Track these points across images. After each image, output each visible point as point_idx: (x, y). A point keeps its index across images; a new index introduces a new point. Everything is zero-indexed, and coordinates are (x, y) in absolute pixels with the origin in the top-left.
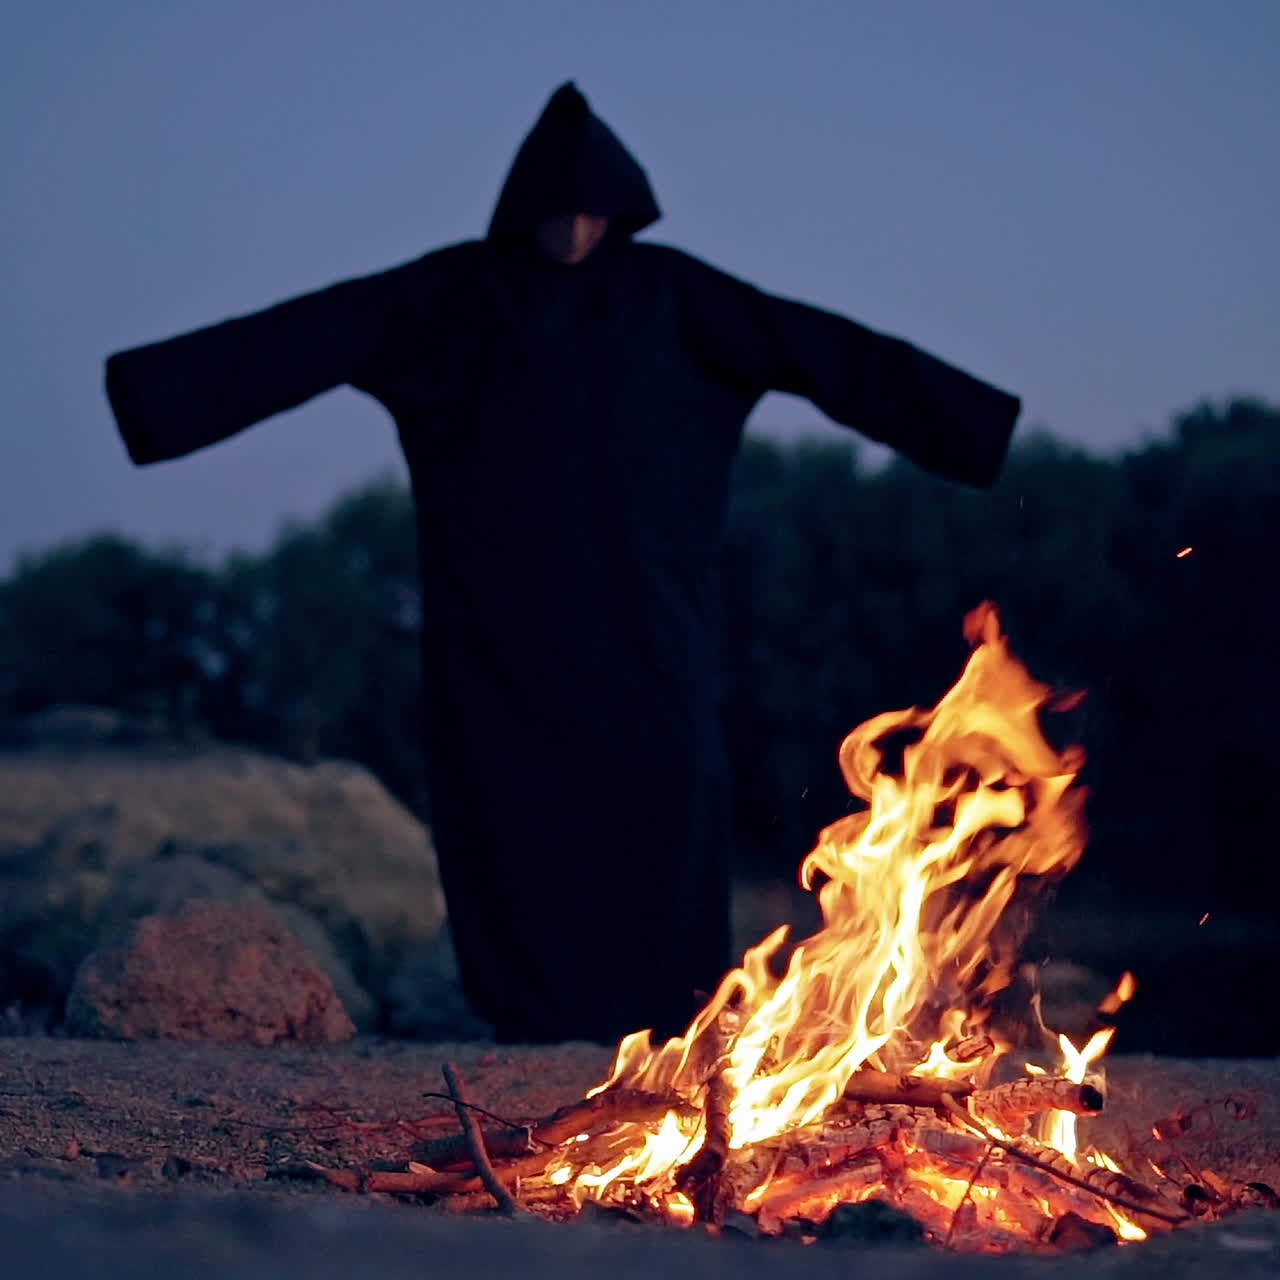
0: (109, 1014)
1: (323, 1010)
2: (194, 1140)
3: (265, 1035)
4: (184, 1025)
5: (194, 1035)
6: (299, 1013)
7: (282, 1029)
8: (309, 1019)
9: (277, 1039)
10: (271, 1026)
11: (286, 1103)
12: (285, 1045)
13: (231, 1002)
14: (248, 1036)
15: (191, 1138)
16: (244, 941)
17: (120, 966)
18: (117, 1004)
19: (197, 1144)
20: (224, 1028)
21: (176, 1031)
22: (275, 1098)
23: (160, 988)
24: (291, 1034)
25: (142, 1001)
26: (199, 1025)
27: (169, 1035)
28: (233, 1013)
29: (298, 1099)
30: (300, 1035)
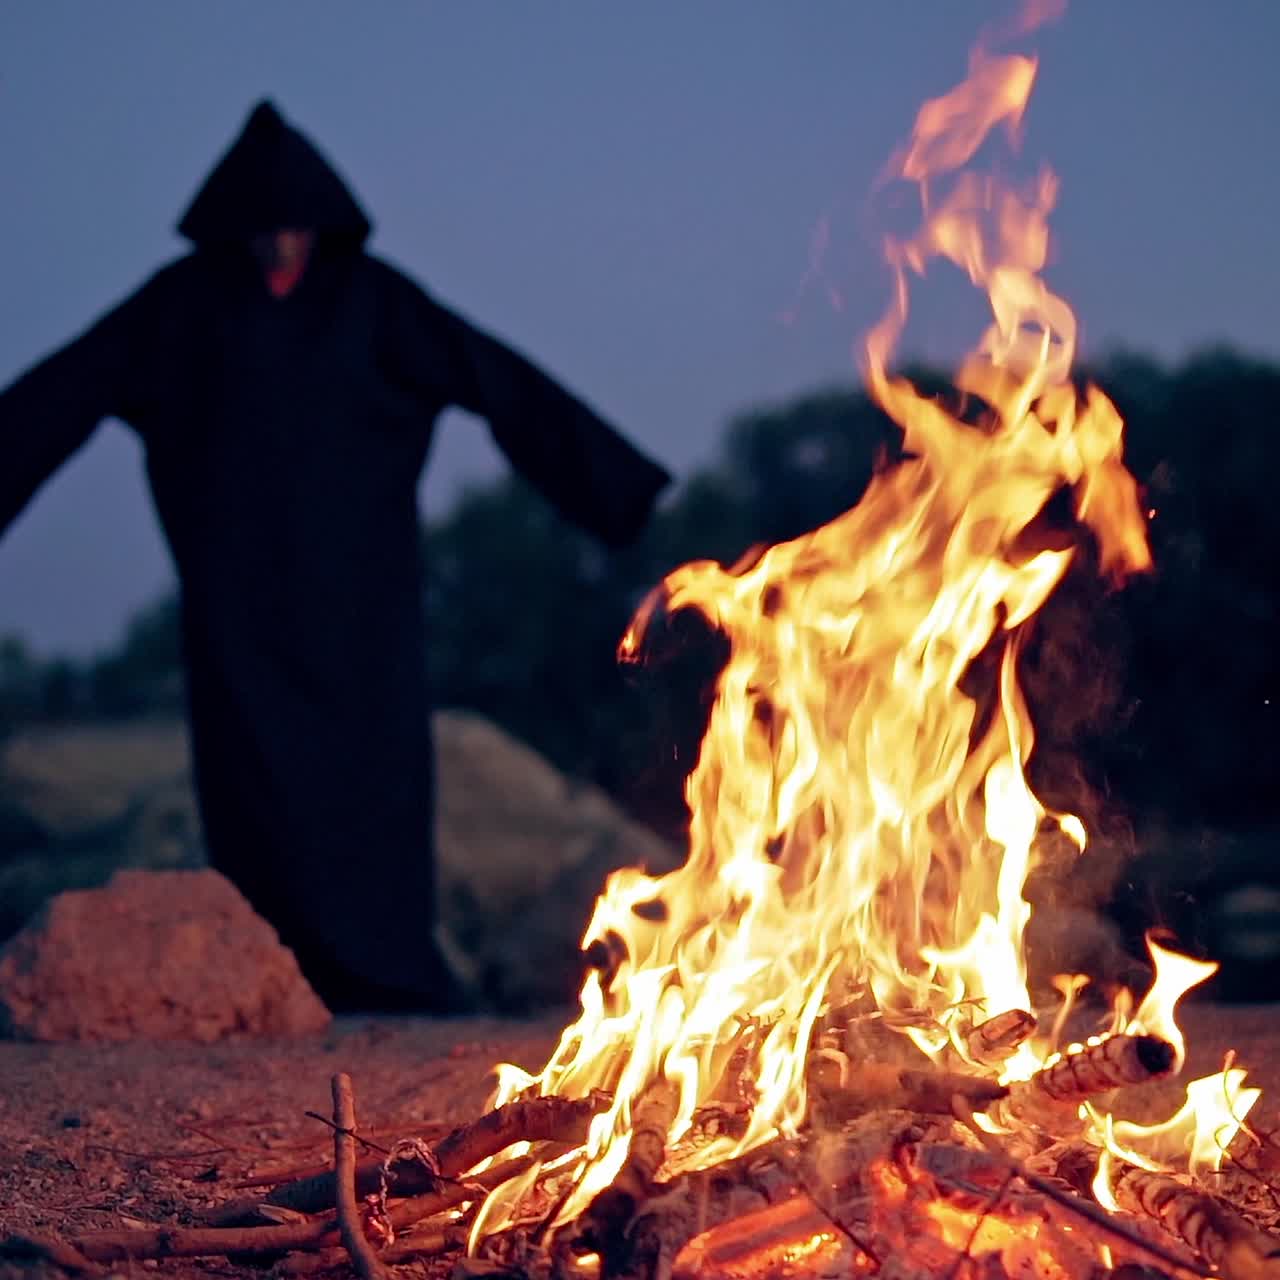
0: (22, 1012)
1: (285, 995)
2: (27, 1179)
3: (207, 1029)
4: (112, 1021)
5: (122, 1033)
6: (250, 1001)
7: (228, 1020)
8: (267, 1006)
9: (225, 1033)
10: (215, 1017)
11: (190, 1117)
12: (235, 1039)
13: (166, 992)
14: (187, 1031)
15: (26, 1174)
16: (185, 917)
17: (34, 955)
18: (33, 999)
19: (28, 1183)
20: (159, 1022)
21: (100, 1028)
22: (179, 1111)
23: (80, 978)
24: (242, 1025)
25: (62, 994)
26: (129, 1020)
27: (92, 1033)
28: (169, 1004)
29: (206, 1111)
30: (255, 1025)
